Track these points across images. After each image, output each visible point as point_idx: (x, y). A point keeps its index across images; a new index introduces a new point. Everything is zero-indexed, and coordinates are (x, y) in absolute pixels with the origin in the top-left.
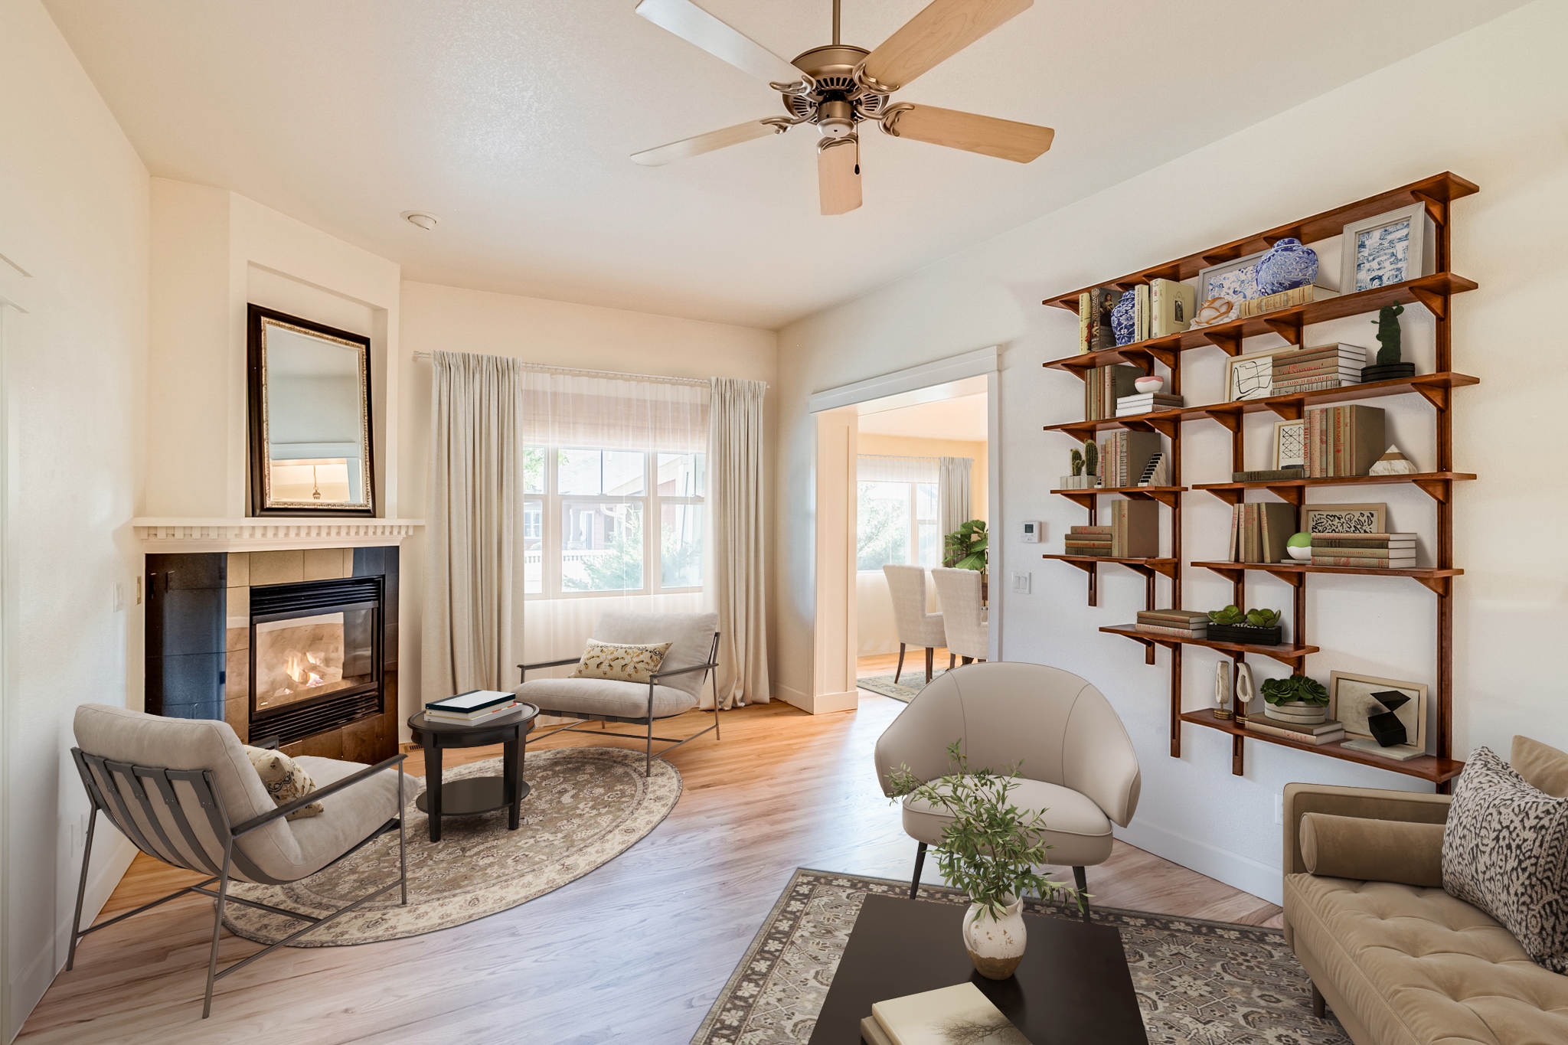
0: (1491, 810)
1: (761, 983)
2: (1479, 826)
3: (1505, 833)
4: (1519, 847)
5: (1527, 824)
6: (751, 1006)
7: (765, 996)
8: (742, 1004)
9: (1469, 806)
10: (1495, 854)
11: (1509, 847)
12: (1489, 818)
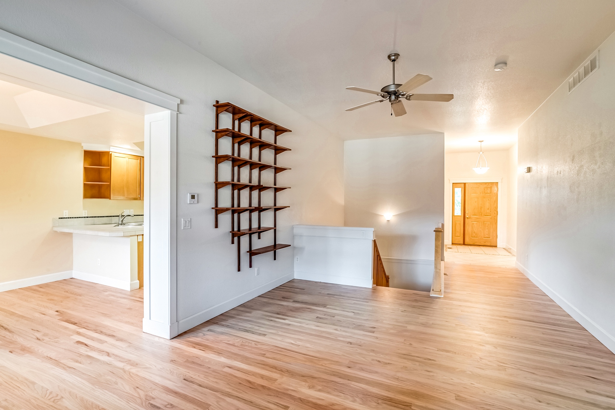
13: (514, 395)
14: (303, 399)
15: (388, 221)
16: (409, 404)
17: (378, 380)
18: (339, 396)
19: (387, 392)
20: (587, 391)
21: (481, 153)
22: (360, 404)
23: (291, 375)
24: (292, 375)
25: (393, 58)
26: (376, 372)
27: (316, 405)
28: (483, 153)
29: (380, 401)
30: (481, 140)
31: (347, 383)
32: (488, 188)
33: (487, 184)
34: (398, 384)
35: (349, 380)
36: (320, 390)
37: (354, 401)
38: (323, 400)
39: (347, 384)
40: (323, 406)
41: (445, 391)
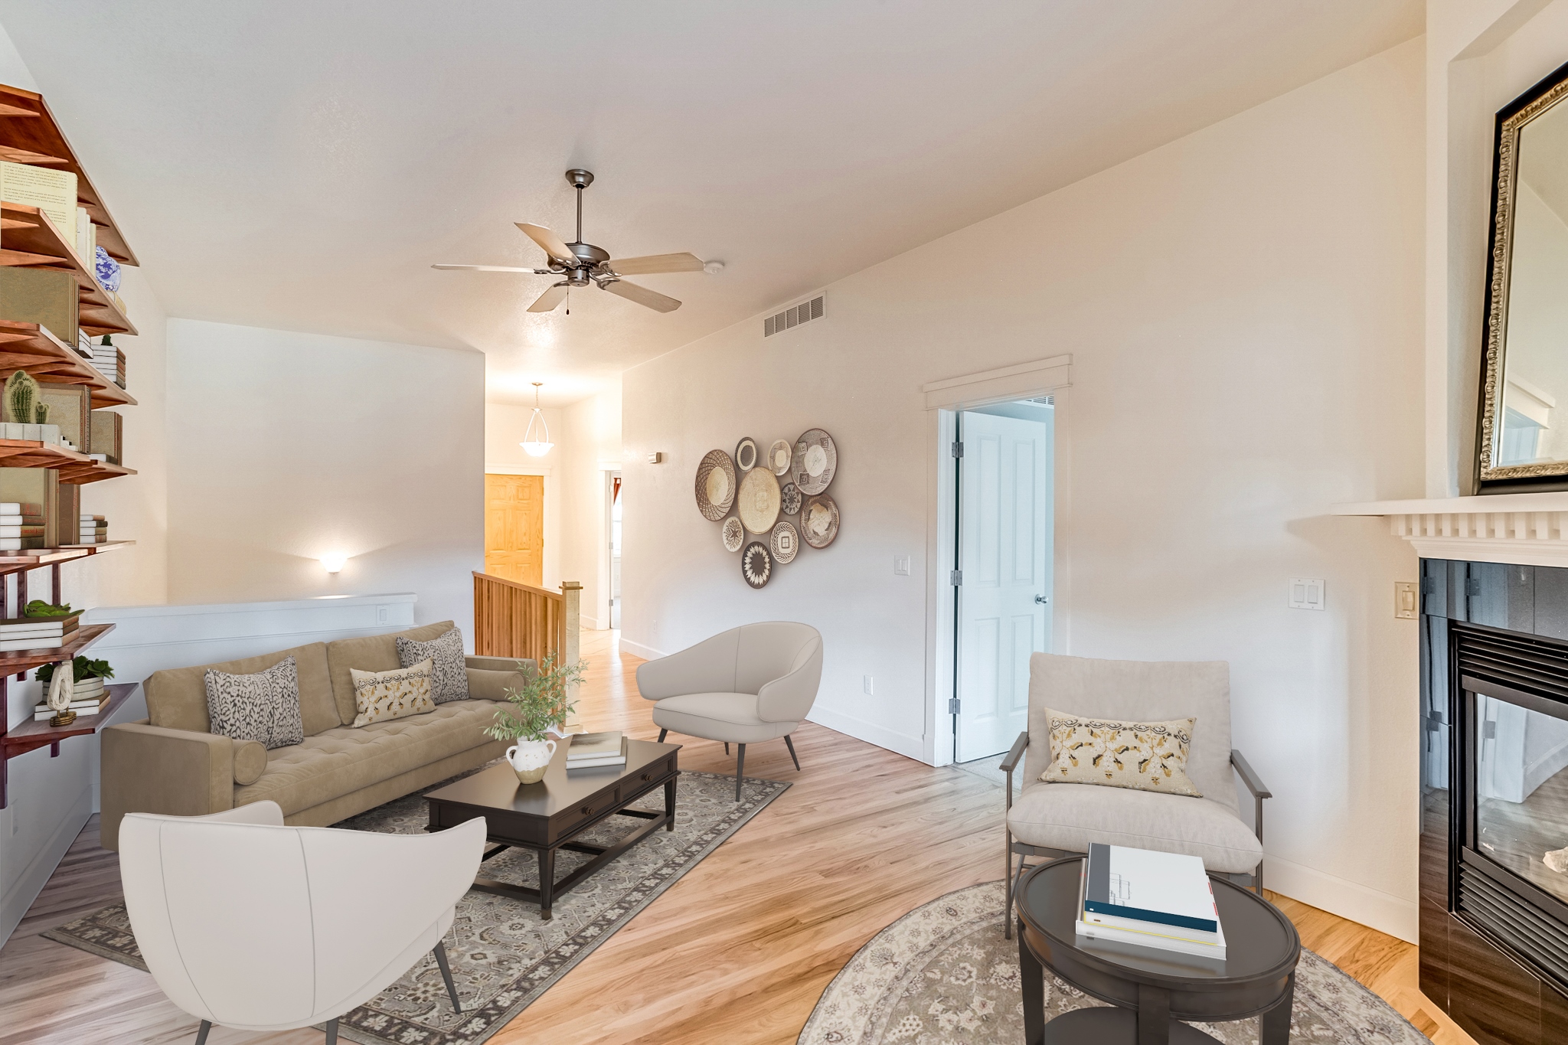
0: (273, 685)
1: (600, 918)
2: (271, 697)
3: (285, 690)
4: (292, 692)
5: (290, 680)
6: (618, 903)
7: (602, 909)
8: (623, 904)
9: (258, 692)
10: (284, 704)
11: (289, 695)
12: (275, 689)
13: (859, 834)
14: (645, 1036)
15: (334, 574)
16: (793, 921)
17: (705, 918)
18: (693, 982)
19: (744, 926)
20: (897, 793)
21: (537, 410)
22: (739, 969)
23: (546, 1021)
24: (545, 1019)
25: (579, 179)
26: (684, 909)
27: (683, 1025)
28: (541, 410)
29: (757, 944)
30: (537, 381)
31: (671, 955)
32: (526, 487)
33: (523, 478)
34: (738, 905)
35: (664, 949)
36: (648, 1001)
37: (726, 972)
38: (680, 1009)
39: (674, 957)
40: (695, 1017)
41: (803, 875)
